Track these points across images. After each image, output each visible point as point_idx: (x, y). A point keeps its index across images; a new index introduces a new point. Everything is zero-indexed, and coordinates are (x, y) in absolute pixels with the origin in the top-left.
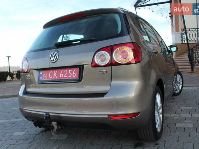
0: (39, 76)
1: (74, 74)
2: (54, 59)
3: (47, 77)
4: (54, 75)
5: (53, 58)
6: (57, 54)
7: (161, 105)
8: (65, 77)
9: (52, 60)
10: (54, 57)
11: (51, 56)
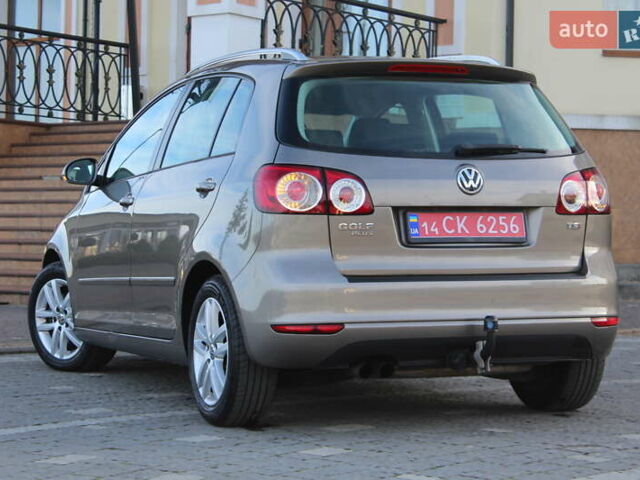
1: (513, 226)
3: (436, 230)
4: (459, 226)
8: (491, 231)
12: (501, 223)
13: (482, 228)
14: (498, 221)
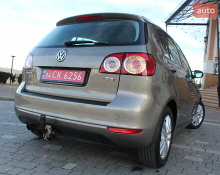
0: (42, 74)
1: (79, 77)
2: (61, 59)
3: (50, 77)
4: (58, 75)
5: (60, 56)
6: (65, 54)
7: (170, 130)
8: (69, 79)
9: (59, 58)
10: (62, 56)
11: (58, 54)
12: (75, 75)
13: (66, 77)
14: (73, 74)
